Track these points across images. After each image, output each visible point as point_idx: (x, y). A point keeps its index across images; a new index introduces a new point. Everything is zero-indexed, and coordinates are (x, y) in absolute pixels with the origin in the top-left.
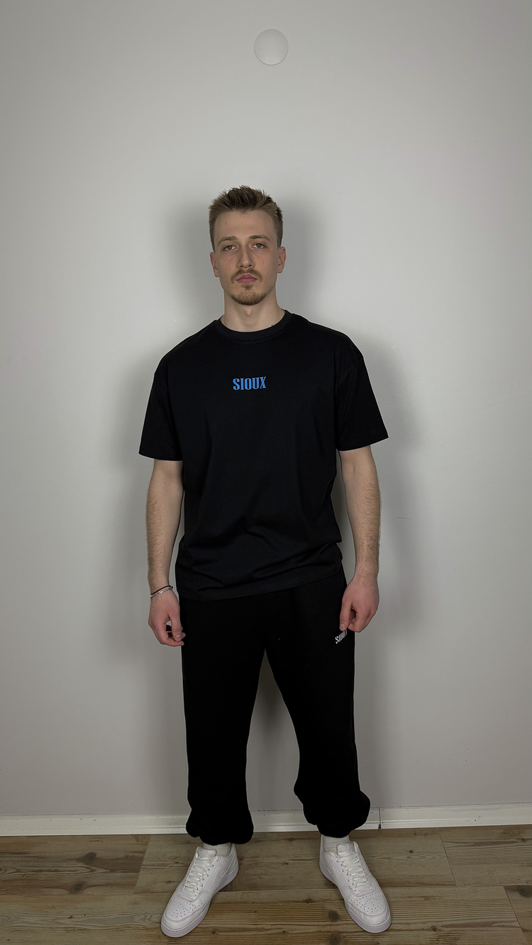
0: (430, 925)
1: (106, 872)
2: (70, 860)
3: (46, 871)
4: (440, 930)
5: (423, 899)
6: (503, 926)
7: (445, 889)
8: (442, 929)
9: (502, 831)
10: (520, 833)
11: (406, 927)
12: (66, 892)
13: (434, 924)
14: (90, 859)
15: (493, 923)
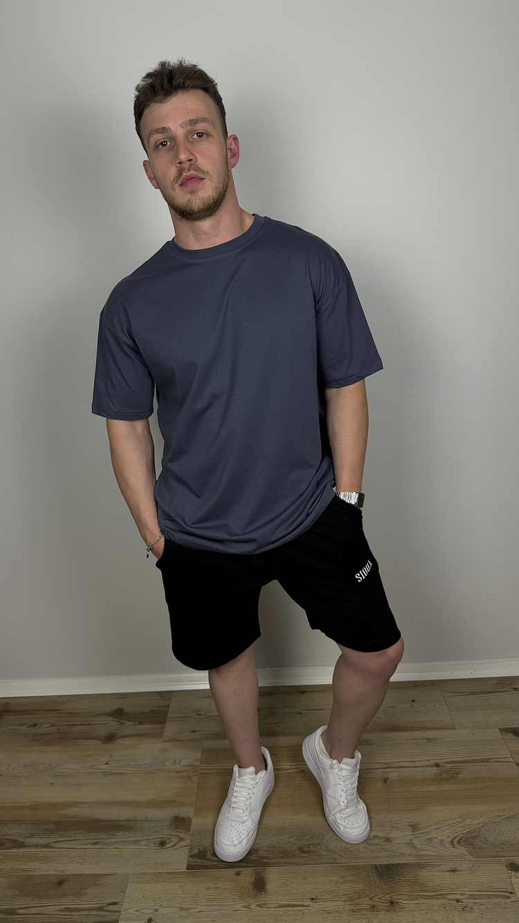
0: (433, 762)
1: (135, 725)
2: (100, 715)
3: (79, 725)
4: (442, 766)
5: (426, 741)
6: (499, 762)
7: (446, 732)
8: (444, 765)
9: (495, 682)
10: (512, 683)
11: (412, 764)
12: (99, 742)
13: (437, 761)
14: (119, 714)
15: (490, 759)
